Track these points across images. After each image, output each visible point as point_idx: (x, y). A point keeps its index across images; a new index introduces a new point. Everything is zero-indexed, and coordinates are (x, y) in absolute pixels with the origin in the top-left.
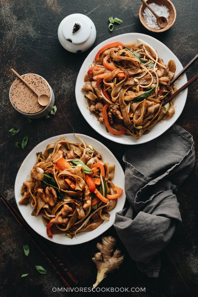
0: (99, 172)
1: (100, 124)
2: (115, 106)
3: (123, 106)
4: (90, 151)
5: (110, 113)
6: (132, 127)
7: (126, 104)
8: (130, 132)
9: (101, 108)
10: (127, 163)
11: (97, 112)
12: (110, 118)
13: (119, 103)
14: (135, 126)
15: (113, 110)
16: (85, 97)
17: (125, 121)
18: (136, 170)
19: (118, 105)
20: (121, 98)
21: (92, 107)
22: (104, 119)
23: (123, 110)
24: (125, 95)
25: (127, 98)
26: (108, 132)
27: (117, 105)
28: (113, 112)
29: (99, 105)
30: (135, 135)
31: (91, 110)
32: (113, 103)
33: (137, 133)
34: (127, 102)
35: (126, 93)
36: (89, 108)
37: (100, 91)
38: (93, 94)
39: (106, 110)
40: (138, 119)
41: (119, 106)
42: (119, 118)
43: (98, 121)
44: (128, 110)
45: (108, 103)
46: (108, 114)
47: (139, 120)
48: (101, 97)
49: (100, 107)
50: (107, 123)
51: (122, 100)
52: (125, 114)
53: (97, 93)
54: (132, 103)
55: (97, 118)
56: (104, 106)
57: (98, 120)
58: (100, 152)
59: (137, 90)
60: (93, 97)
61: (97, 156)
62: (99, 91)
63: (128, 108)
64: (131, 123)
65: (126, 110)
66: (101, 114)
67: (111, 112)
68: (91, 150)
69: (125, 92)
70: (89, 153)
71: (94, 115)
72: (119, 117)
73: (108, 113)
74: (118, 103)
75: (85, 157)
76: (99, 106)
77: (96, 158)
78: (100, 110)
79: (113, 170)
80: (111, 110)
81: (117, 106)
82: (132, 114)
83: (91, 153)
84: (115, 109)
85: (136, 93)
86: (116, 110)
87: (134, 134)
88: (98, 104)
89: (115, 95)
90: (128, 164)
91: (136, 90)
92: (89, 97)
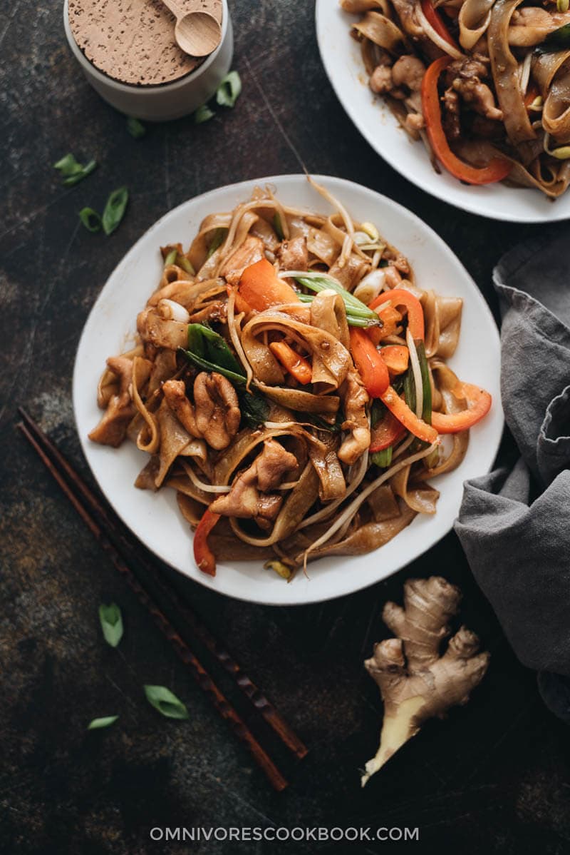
0: (404, 323)
1: (410, 141)
2: (471, 67)
3: (503, 68)
4: (368, 244)
5: (449, 96)
6: (536, 151)
7: (513, 60)
8: (526, 171)
9: (415, 78)
10: (513, 291)
11: (399, 95)
12: (452, 113)
13: (488, 56)
14: (546, 147)
15: (464, 83)
16: (355, 34)
17: (508, 125)
18: (549, 315)
19: (483, 63)
20: (498, 33)
21: (381, 74)
22: (425, 121)
23: (502, 84)
24: (513, 22)
25: (520, 35)
26: (438, 172)
27: (478, 60)
28: (462, 90)
29: (406, 65)
30: (546, 184)
31: (377, 87)
32: (464, 56)
33: (555, 175)
34: (520, 52)
35: (517, 14)
36: (366, 79)
37: (414, 11)
38: (385, 22)
39: (435, 83)
40: (564, 115)
41: (488, 65)
42: (483, 114)
43: (401, 131)
44: (520, 84)
45: (444, 53)
46: (442, 98)
47: (564, 119)
48: (419, 30)
49: (412, 72)
50: (436, 134)
51: (499, 44)
52: (511, 99)
53: (403, 17)
54: (538, 55)
55: (396, 117)
56: (426, 66)
57: (402, 127)
58: (405, 251)
59: (561, 3)
60: (387, 32)
61: (396, 263)
62: (411, 8)
63: (522, 76)
64: (533, 135)
65: (515, 83)
66: (414, 102)
67: (454, 91)
68: (372, 238)
69: (514, 8)
70: (366, 252)
71: (386, 105)
72: (488, 111)
73: (441, 93)
74: (486, 53)
75: (350, 264)
76: (408, 70)
77: (390, 272)
78: (411, 85)
79: (453, 319)
80: (457, 82)
81: (480, 64)
82: (535, 98)
83: (370, 253)
84: (470, 78)
85: (557, 17)
86: (476, 82)
87: (541, 179)
88: (402, 60)
89: (475, 24)
90: (514, 294)
91: (556, 4)
92: (370, 30)
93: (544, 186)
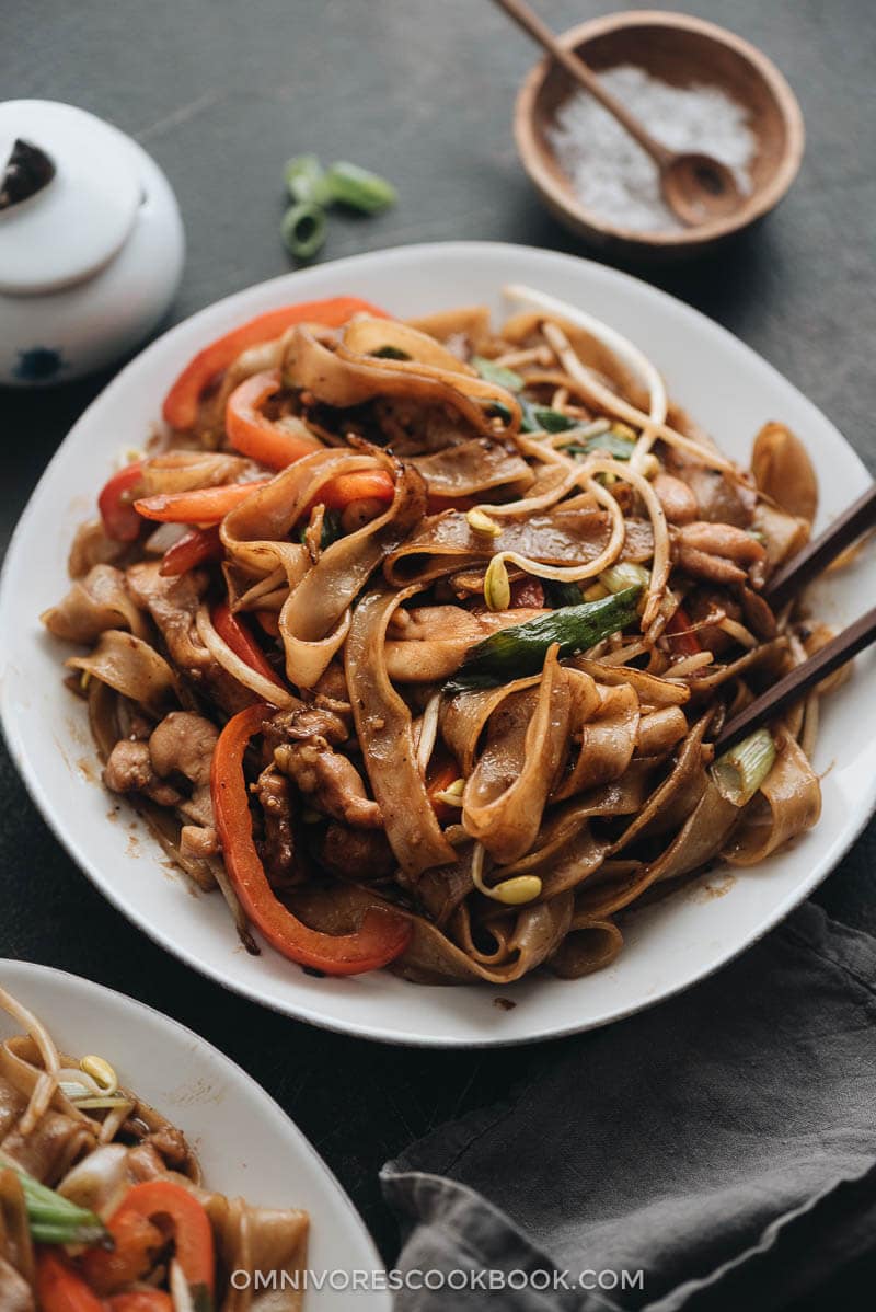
0: (163, 1256)
1: (193, 892)
2: (312, 718)
3: (379, 723)
4: (94, 1096)
5: (268, 780)
6: (458, 889)
7: (399, 704)
8: (440, 935)
9: (200, 756)
10: (412, 1180)
11: (165, 795)
12: (276, 817)
13: (347, 700)
14: (476, 876)
15: (296, 751)
16: (77, 684)
17: (395, 837)
18: (488, 1213)
19: (336, 713)
20: (365, 654)
21: (128, 757)
22: (219, 839)
23: (378, 753)
24: (395, 633)
25: (412, 658)
26: (254, 950)
27: (326, 707)
28: (294, 767)
29: (178, 732)
30: (480, 956)
31: (117, 779)
32: (295, 702)
33: (502, 940)
34: (415, 691)
35: (404, 616)
36: (98, 769)
37: (194, 623)
38: (134, 645)
39: (237, 757)
40: (503, 798)
41: (347, 718)
42: (338, 817)
43: (173, 873)
44: (416, 752)
45: (257, 698)
46: (253, 786)
47: (504, 806)
48: (202, 654)
49: (192, 744)
50: (244, 861)
51: (370, 675)
52: (398, 783)
53: (170, 635)
54: (451, 695)
55: (163, 846)
56: (219, 727)
57: (175, 864)
58: (176, 1116)
59: (491, 590)
60: (139, 668)
61: (156, 1138)
62: (187, 616)
63: (421, 741)
64: (450, 855)
65: (406, 751)
66: (200, 808)
67: (277, 772)
68: (103, 1086)
69: (395, 602)
70: (87, 1112)
71: (141, 824)
72: (349, 805)
73: (251, 774)
74: (343, 695)
75: (47, 1130)
76: (182, 740)
77: (144, 1156)
78: (190, 771)
80: (282, 751)
81: (329, 714)
82: (451, 783)
83: (99, 1114)
84: (308, 741)
85: (487, 618)
86: (322, 749)
87: (471, 947)
88: (172, 721)
89: (318, 630)
90: (418, 1185)
91: (483, 595)
92: (105, 668)
93: (481, 964)
